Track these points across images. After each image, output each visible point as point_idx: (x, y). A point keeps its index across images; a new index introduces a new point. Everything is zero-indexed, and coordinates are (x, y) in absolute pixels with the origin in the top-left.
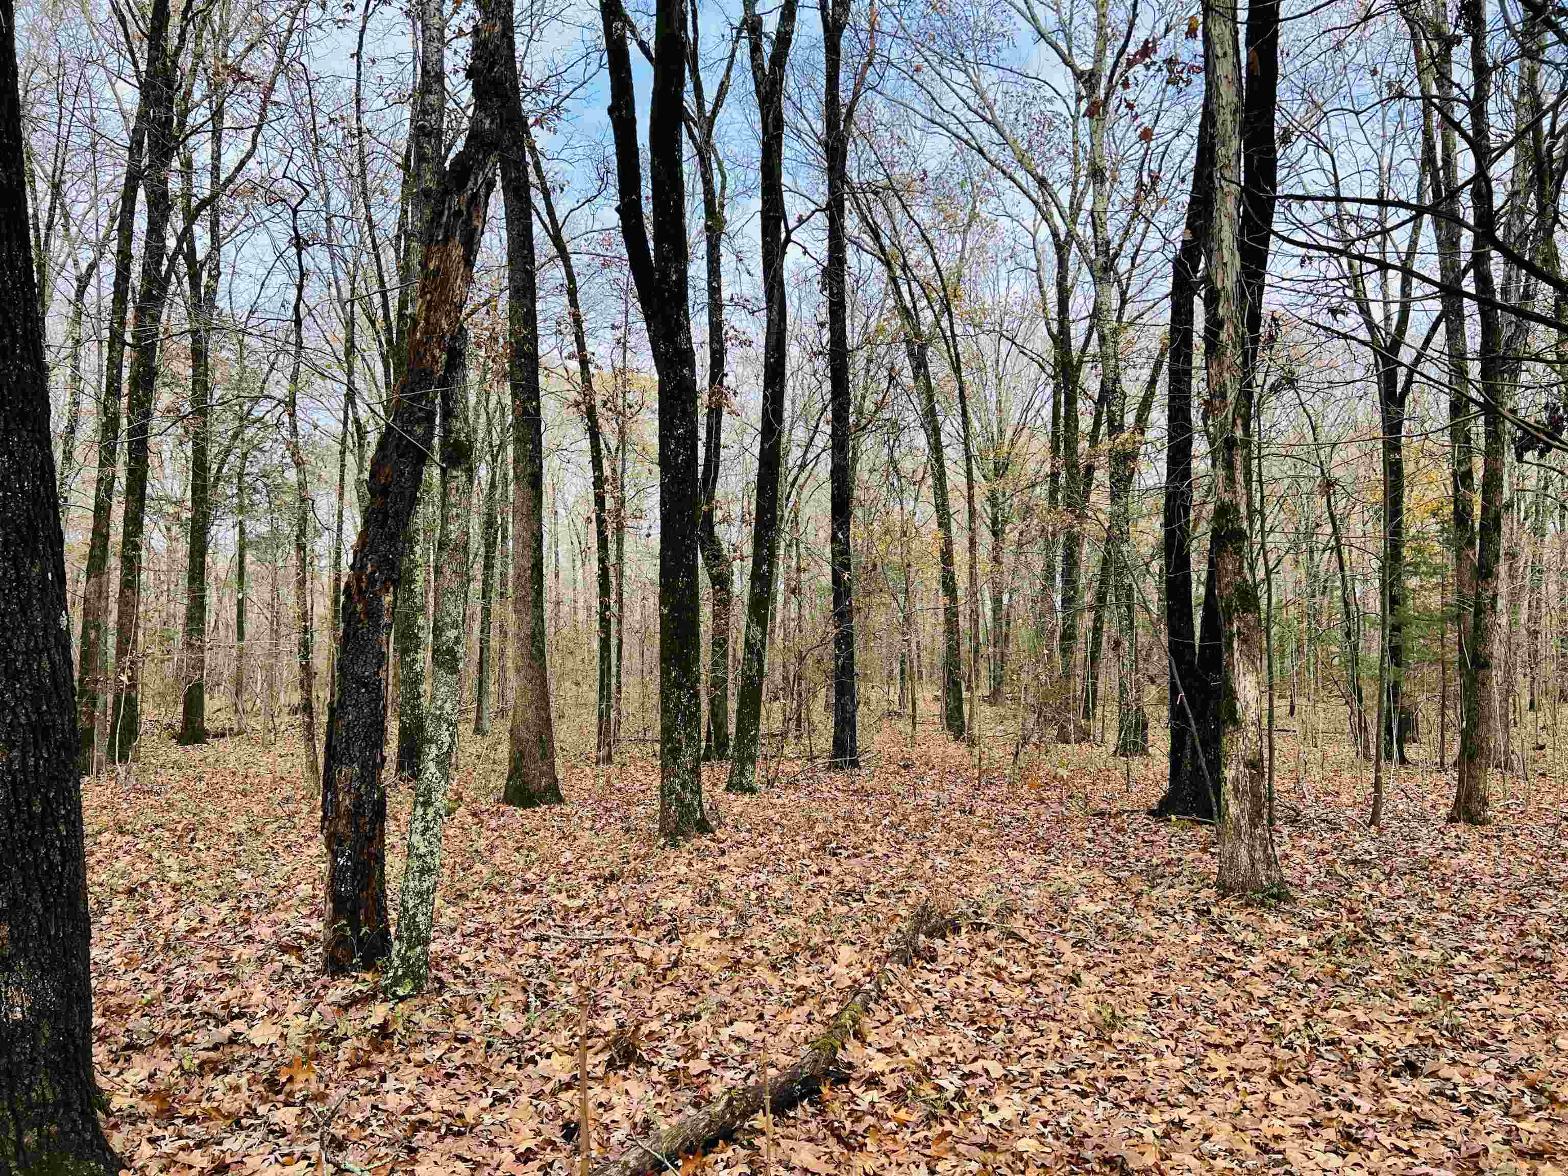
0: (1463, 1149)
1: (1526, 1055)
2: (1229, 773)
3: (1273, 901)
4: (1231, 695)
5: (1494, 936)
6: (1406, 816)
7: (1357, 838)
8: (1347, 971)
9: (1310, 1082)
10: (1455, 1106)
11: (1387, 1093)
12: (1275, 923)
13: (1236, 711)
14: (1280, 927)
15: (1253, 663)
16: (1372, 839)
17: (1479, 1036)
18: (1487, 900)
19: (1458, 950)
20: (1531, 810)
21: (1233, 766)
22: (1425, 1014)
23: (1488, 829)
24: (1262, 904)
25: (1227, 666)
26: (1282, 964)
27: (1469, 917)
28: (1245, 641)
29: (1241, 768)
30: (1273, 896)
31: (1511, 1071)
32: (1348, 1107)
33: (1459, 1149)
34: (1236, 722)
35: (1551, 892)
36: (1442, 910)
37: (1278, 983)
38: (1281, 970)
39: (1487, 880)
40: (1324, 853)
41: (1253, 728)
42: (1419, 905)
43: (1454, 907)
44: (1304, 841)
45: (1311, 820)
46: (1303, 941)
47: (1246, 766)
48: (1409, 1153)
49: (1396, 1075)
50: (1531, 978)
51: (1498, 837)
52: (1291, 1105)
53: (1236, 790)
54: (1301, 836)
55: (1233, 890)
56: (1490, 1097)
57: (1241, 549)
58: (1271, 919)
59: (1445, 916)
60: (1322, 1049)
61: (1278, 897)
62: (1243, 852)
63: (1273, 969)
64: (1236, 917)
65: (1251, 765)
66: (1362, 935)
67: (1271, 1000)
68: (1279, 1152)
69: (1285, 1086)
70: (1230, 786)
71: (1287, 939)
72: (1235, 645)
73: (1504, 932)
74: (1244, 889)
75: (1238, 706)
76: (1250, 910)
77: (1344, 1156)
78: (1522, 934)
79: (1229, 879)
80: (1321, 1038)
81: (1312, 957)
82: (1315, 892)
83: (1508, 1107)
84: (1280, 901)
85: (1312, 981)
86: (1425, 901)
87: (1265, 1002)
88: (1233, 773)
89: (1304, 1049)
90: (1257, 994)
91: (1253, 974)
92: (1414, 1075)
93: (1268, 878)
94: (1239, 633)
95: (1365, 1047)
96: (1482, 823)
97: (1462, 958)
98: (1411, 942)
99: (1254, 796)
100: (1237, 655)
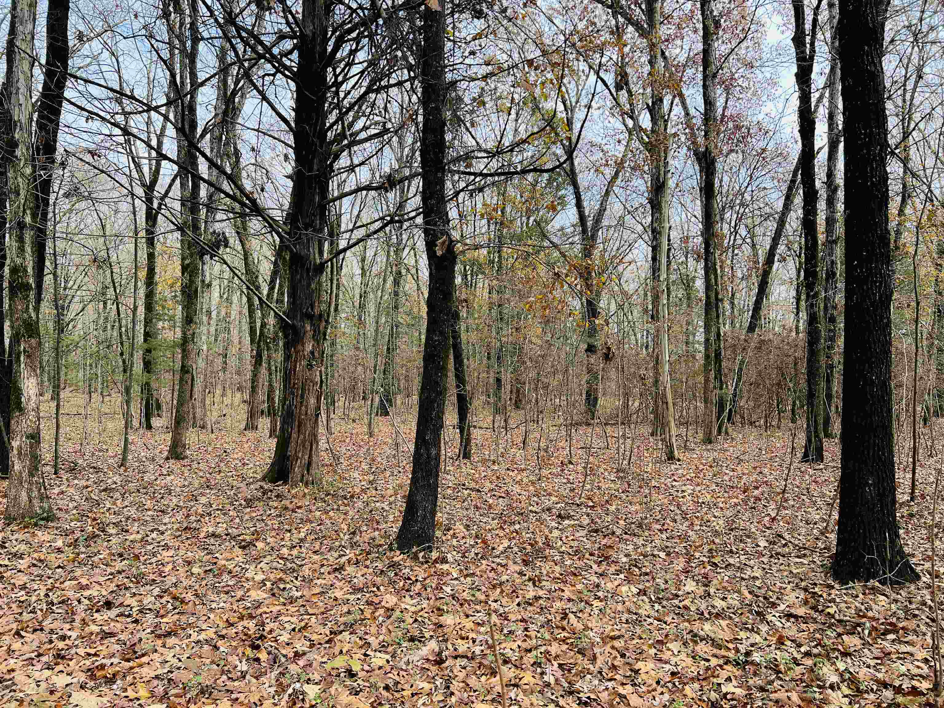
0: (128, 643)
1: (175, 581)
2: (15, 444)
3: (42, 523)
4: (18, 392)
5: (173, 520)
6: (144, 459)
7: (111, 475)
8: (82, 556)
9: (42, 630)
10: (129, 620)
11: (90, 623)
12: (42, 536)
13: (21, 402)
14: (47, 537)
15: (35, 371)
16: (120, 475)
17: (152, 577)
18: (175, 500)
19: (152, 531)
20: (210, 449)
21: (18, 438)
22: (124, 571)
23: (185, 462)
24: (36, 525)
25: (16, 373)
26: (40, 561)
27: (162, 511)
28: (29, 356)
29: (24, 439)
30: (43, 519)
31: (165, 592)
32: (63, 638)
33: (125, 644)
34: (21, 409)
35: (208, 491)
36: (149, 510)
37: (36, 573)
38: (39, 564)
39: (178, 489)
40: (87, 487)
41: (33, 413)
42: (137, 509)
43: (156, 507)
44: (76, 481)
45: (84, 468)
46: (59, 543)
47: (27, 437)
48: (95, 655)
49: (98, 611)
50: (188, 539)
51: (190, 466)
52: (26, 648)
53: (20, 453)
54: (76, 478)
55: (15, 519)
56: (150, 609)
57: (28, 296)
58: (40, 533)
59: (150, 513)
60: (54, 608)
61: (47, 519)
62: (24, 494)
63: (34, 565)
64: (16, 536)
65: (31, 437)
66: (97, 532)
67: (28, 585)
68: (10, 680)
69: (23, 637)
70: (15, 452)
71: (48, 545)
72: (22, 359)
73: (179, 517)
74: (23, 517)
75: (23, 399)
76: (26, 530)
77: (53, 669)
78: (188, 516)
79: (13, 512)
80: (55, 601)
81: (62, 552)
82: (75, 512)
83: (158, 612)
84: (48, 521)
85: (59, 567)
86: (141, 507)
87: (23, 587)
88: (18, 443)
89: (41, 610)
90: (18, 583)
91: (20, 571)
92: (109, 609)
93: (41, 507)
94: (25, 351)
95: (83, 600)
96: (183, 459)
97: (154, 535)
98: (127, 531)
99: (32, 456)
100: (23, 366)
